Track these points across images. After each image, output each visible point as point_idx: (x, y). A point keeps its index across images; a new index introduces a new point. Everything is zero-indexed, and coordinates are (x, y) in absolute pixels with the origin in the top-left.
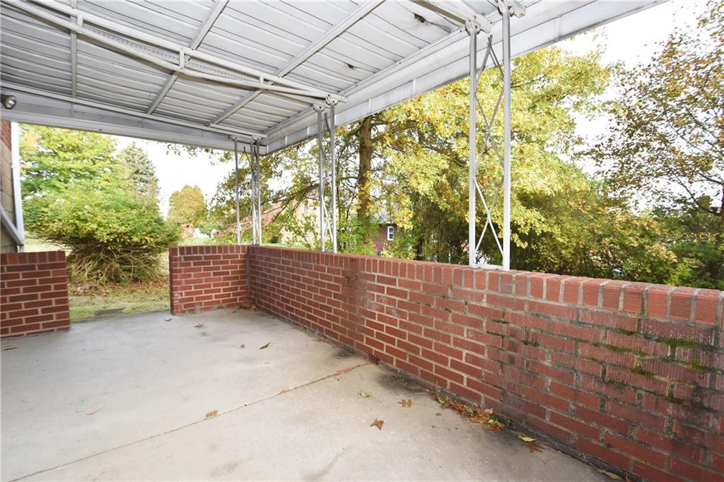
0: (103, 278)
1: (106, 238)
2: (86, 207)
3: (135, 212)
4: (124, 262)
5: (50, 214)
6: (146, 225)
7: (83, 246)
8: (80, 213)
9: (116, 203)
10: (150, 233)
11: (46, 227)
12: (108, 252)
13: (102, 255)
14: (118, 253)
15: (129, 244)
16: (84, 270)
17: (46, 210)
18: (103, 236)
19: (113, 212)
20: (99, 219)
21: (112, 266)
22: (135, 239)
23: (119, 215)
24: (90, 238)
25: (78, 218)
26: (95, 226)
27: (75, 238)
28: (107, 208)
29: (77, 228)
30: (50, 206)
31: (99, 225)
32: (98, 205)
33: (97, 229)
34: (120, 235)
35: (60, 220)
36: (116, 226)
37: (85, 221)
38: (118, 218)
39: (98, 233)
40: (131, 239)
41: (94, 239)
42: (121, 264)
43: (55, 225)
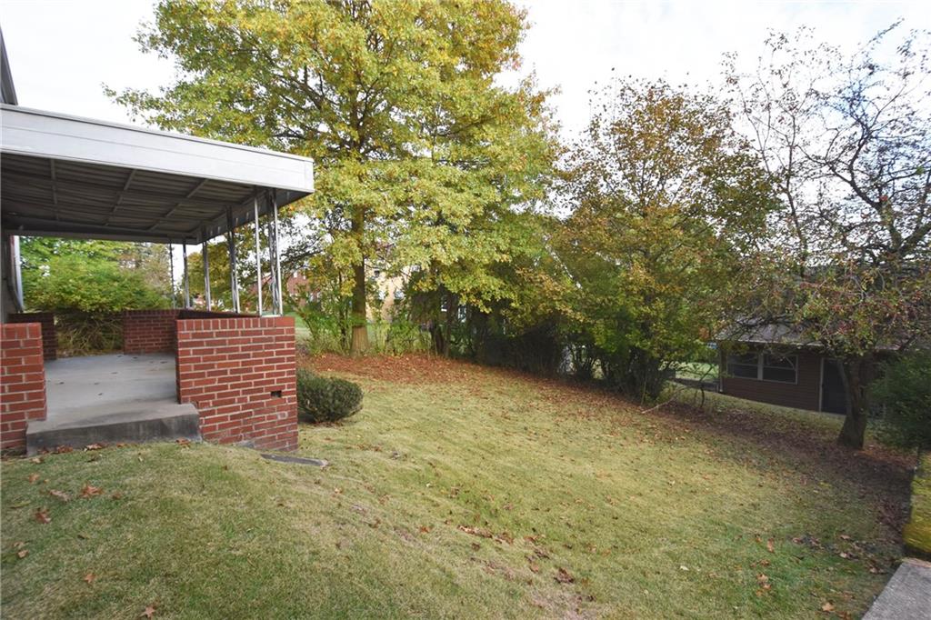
0: (87, 345)
1: (89, 308)
2: (71, 281)
3: (116, 284)
4: (106, 330)
5: (38, 287)
6: (126, 296)
7: (68, 316)
8: (65, 286)
9: (98, 276)
10: (130, 303)
11: (36, 299)
12: (91, 321)
13: (85, 324)
14: (100, 322)
15: (111, 314)
16: (69, 338)
17: (34, 284)
18: (86, 306)
19: (95, 285)
20: (82, 291)
21: (95, 334)
22: (116, 309)
23: (101, 287)
24: (74, 308)
25: (64, 291)
26: (79, 298)
27: (60, 309)
28: (90, 281)
29: (63, 300)
30: (39, 280)
31: (82, 297)
32: (82, 278)
33: (81, 301)
34: (101, 305)
35: (47, 293)
36: (98, 297)
37: (70, 293)
38: (100, 290)
39: (82, 304)
40: (112, 309)
41: (78, 310)
42: (103, 332)
43: (43, 297)
